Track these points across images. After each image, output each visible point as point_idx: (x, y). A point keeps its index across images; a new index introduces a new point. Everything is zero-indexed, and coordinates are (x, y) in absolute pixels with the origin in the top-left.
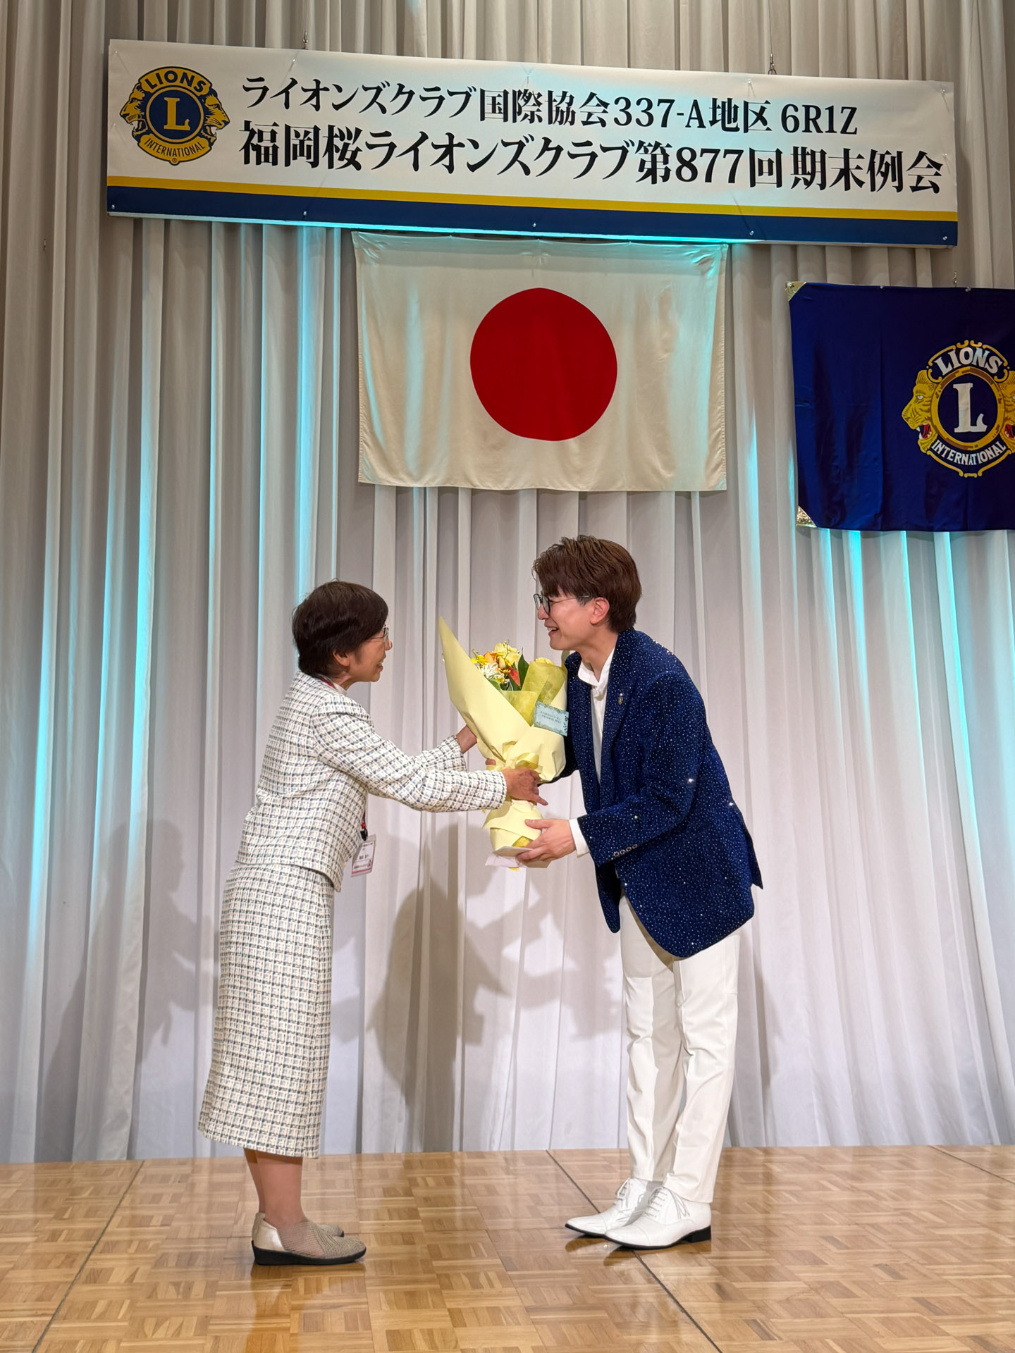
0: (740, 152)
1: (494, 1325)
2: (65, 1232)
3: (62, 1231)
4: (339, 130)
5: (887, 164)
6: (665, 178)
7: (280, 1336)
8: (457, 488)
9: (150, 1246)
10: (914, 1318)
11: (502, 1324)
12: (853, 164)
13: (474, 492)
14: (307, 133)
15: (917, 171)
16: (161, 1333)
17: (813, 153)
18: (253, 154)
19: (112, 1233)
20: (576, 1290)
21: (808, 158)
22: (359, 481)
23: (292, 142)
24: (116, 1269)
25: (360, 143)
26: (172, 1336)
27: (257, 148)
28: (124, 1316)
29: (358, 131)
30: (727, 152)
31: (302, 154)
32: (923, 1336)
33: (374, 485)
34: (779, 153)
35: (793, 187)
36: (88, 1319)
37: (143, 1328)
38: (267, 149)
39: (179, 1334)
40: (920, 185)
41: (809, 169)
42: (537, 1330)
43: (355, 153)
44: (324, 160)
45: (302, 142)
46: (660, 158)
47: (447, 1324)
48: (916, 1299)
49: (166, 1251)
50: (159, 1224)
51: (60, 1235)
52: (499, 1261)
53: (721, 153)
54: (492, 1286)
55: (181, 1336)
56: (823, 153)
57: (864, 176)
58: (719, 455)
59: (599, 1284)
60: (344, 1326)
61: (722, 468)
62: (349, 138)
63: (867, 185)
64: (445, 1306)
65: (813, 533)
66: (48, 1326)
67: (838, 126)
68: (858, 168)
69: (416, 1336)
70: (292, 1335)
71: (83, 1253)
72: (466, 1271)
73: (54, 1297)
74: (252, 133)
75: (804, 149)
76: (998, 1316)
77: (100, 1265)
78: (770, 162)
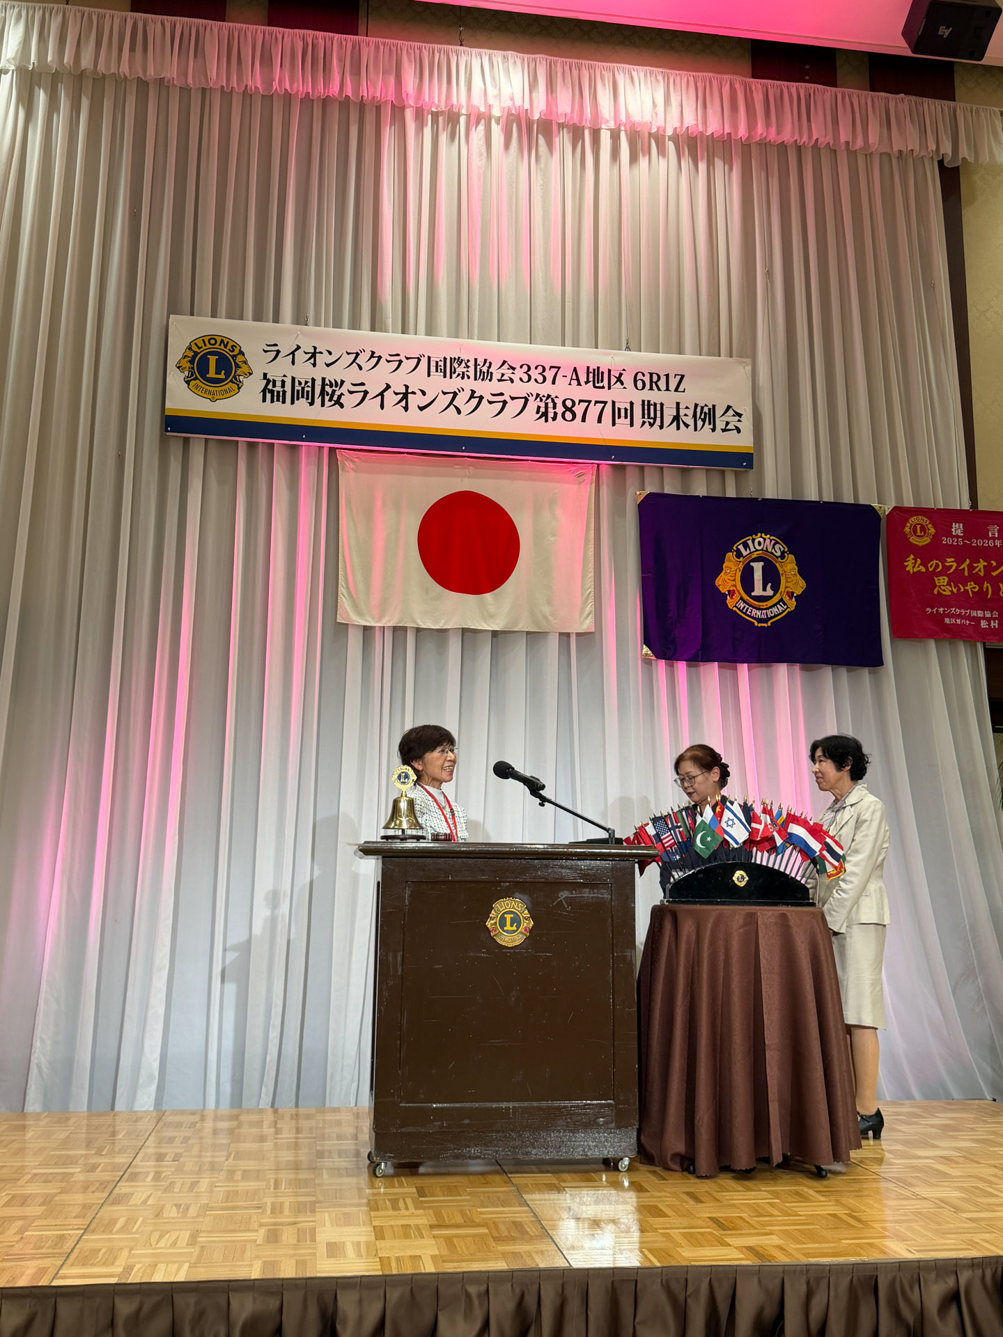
0: (605, 403)
1: (406, 1238)
2: (102, 1165)
3: (99, 1164)
4: (330, 381)
5: (705, 412)
6: (554, 419)
7: (248, 1246)
8: (406, 627)
9: (162, 1177)
10: (706, 1232)
11: (411, 1238)
12: (682, 412)
13: (418, 630)
14: (306, 382)
15: (725, 418)
16: (162, 1244)
17: (655, 405)
18: (268, 396)
19: (136, 1166)
20: (468, 1212)
21: (652, 407)
22: (338, 621)
23: (296, 388)
24: (136, 1194)
25: (344, 389)
26: (171, 1245)
27: (272, 392)
28: (137, 1230)
29: (342, 382)
30: (596, 402)
31: (303, 397)
32: (712, 1246)
33: (348, 624)
34: (632, 404)
35: (642, 426)
36: (111, 1232)
37: (150, 1240)
38: (278, 392)
39: (176, 1244)
40: (727, 428)
41: (652, 415)
42: (436, 1241)
43: (340, 397)
44: (318, 401)
45: (303, 388)
46: (551, 405)
47: (373, 1238)
48: (709, 1218)
49: (173, 1180)
50: (171, 1160)
51: (98, 1167)
52: (414, 1190)
53: (593, 403)
54: (407, 1208)
55: (177, 1246)
56: (662, 405)
57: (690, 421)
58: (590, 607)
59: (485, 1207)
60: (296, 1240)
61: (592, 616)
62: (336, 386)
63: (692, 427)
64: (371, 1224)
65: (654, 662)
66: (81, 1237)
67: (673, 386)
68: (686, 415)
69: (348, 1248)
70: (258, 1245)
71: (113, 1181)
72: (390, 1197)
73: (87, 1216)
74: (269, 381)
75: (649, 402)
76: (766, 1231)
77: (124, 1190)
78: (626, 409)
